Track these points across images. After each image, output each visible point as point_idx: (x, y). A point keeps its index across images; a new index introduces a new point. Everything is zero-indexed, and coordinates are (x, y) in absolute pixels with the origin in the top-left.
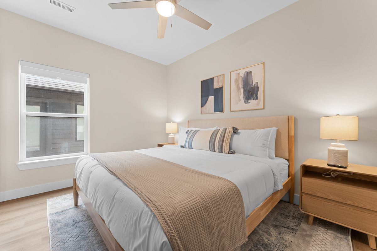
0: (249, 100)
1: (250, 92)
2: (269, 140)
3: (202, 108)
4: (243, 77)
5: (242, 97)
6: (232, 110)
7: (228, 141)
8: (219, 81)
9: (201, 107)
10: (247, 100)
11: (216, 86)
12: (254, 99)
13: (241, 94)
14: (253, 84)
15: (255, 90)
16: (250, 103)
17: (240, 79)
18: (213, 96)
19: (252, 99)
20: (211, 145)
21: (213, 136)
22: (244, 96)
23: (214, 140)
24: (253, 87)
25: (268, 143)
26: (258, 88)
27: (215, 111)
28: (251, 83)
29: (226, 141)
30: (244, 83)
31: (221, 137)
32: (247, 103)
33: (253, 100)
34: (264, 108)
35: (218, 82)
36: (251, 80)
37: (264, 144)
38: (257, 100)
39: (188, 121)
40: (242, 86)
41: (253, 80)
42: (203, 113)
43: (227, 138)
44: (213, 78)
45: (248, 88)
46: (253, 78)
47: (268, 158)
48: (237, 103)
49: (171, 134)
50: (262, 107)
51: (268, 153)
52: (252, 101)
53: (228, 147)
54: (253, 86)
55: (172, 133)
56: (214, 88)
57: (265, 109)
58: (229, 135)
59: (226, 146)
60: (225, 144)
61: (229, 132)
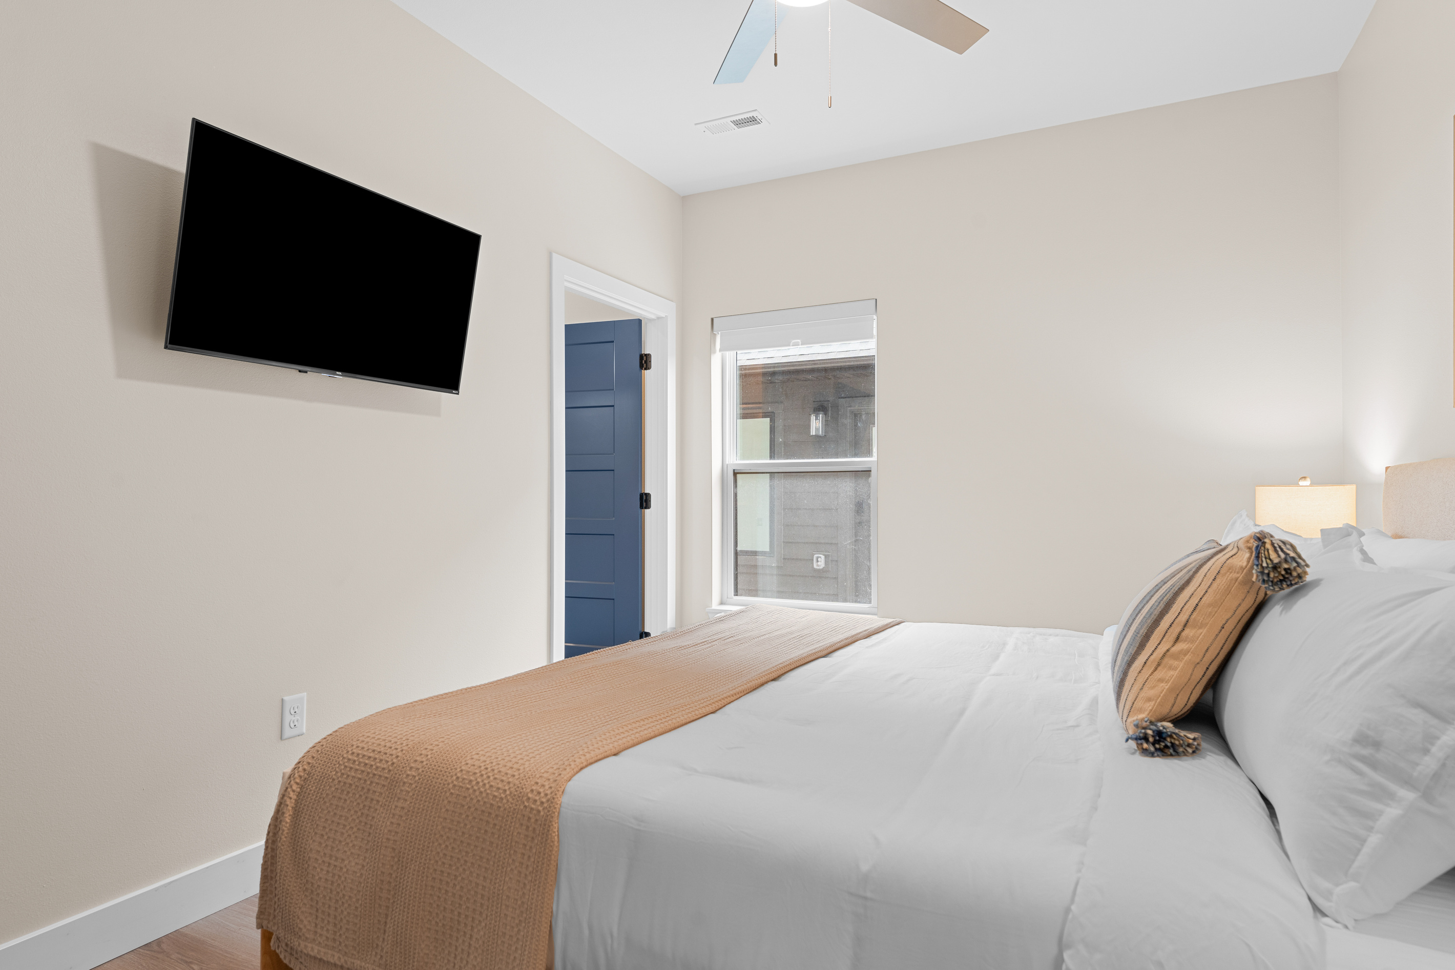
58: (1201, 599)
59: (1148, 681)
60: (1145, 663)
61: (1214, 577)
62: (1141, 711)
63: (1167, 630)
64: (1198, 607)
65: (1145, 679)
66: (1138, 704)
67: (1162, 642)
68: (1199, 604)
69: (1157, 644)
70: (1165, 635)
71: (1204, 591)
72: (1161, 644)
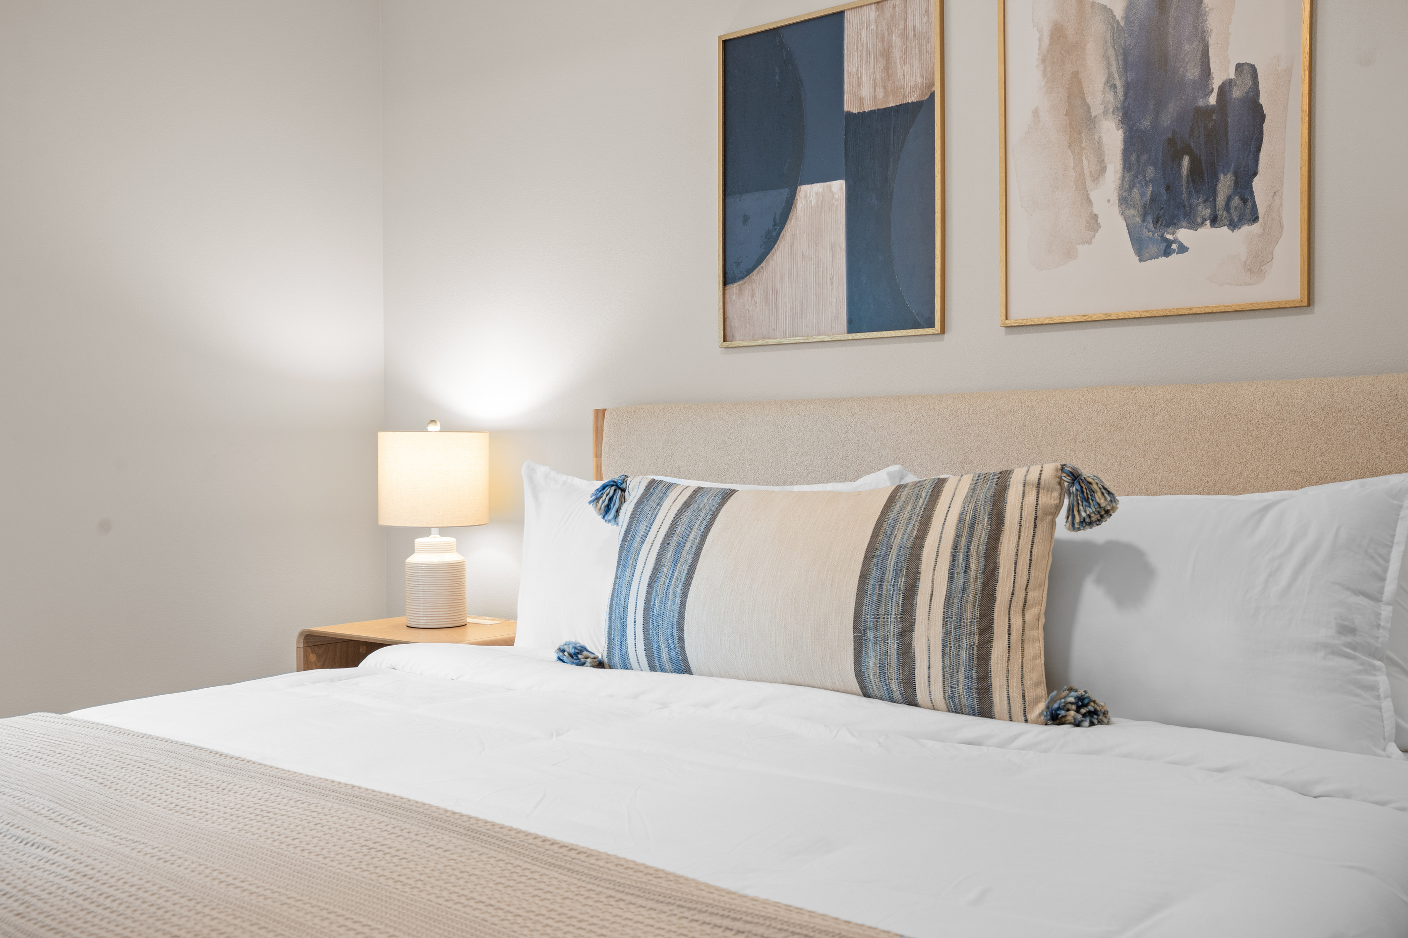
0: (1173, 223)
1: (1188, 150)
2: (1390, 587)
3: (734, 288)
4: (1119, 12)
5: (1115, 198)
6: (1018, 315)
7: (1030, 615)
8: (897, 41)
9: (725, 283)
10: (1156, 221)
11: (866, 91)
12: (1221, 213)
13: (1103, 170)
14: (1216, 83)
15: (1233, 136)
16: (1183, 249)
17: (1097, 28)
18: (838, 187)
19: (1207, 212)
20: (871, 663)
21: (883, 567)
22: (1132, 186)
23: (894, 609)
24: (1208, 111)
25: (1386, 611)
26: (1257, 115)
27: (855, 324)
28: (1192, 73)
29: (1017, 621)
30: (1126, 65)
31: (959, 576)
32: (1153, 249)
33: (1215, 221)
34: (1311, 300)
35: (886, 54)
36: (1190, 48)
37: (1346, 629)
38: (1246, 229)
39: (600, 414)
40: (1113, 99)
41: (1212, 41)
42: (740, 337)
43: (1022, 580)
44: (838, 17)
45: (1167, 119)
46: (1213, 23)
47: (1393, 748)
48: (1070, 254)
49: (435, 538)
50: (1294, 292)
51: (1387, 705)
52: (1206, 231)
53: (1036, 672)
54: (1212, 100)
55: (444, 531)
56: (850, 105)
57: (1318, 307)
58: (1031, 552)
59: (1024, 665)
60: (1009, 647)
61: (1033, 524)
62: (1036, 701)
63: (1011, 601)
64: (1033, 562)
65: (1020, 665)
66: (1030, 695)
67: (1012, 616)
68: (1033, 559)
69: (1007, 620)
70: (1010, 607)
71: (1030, 543)
72: (1011, 619)
